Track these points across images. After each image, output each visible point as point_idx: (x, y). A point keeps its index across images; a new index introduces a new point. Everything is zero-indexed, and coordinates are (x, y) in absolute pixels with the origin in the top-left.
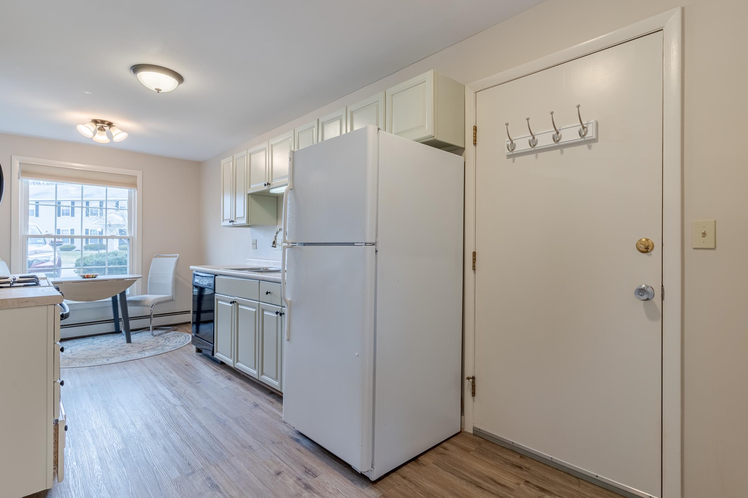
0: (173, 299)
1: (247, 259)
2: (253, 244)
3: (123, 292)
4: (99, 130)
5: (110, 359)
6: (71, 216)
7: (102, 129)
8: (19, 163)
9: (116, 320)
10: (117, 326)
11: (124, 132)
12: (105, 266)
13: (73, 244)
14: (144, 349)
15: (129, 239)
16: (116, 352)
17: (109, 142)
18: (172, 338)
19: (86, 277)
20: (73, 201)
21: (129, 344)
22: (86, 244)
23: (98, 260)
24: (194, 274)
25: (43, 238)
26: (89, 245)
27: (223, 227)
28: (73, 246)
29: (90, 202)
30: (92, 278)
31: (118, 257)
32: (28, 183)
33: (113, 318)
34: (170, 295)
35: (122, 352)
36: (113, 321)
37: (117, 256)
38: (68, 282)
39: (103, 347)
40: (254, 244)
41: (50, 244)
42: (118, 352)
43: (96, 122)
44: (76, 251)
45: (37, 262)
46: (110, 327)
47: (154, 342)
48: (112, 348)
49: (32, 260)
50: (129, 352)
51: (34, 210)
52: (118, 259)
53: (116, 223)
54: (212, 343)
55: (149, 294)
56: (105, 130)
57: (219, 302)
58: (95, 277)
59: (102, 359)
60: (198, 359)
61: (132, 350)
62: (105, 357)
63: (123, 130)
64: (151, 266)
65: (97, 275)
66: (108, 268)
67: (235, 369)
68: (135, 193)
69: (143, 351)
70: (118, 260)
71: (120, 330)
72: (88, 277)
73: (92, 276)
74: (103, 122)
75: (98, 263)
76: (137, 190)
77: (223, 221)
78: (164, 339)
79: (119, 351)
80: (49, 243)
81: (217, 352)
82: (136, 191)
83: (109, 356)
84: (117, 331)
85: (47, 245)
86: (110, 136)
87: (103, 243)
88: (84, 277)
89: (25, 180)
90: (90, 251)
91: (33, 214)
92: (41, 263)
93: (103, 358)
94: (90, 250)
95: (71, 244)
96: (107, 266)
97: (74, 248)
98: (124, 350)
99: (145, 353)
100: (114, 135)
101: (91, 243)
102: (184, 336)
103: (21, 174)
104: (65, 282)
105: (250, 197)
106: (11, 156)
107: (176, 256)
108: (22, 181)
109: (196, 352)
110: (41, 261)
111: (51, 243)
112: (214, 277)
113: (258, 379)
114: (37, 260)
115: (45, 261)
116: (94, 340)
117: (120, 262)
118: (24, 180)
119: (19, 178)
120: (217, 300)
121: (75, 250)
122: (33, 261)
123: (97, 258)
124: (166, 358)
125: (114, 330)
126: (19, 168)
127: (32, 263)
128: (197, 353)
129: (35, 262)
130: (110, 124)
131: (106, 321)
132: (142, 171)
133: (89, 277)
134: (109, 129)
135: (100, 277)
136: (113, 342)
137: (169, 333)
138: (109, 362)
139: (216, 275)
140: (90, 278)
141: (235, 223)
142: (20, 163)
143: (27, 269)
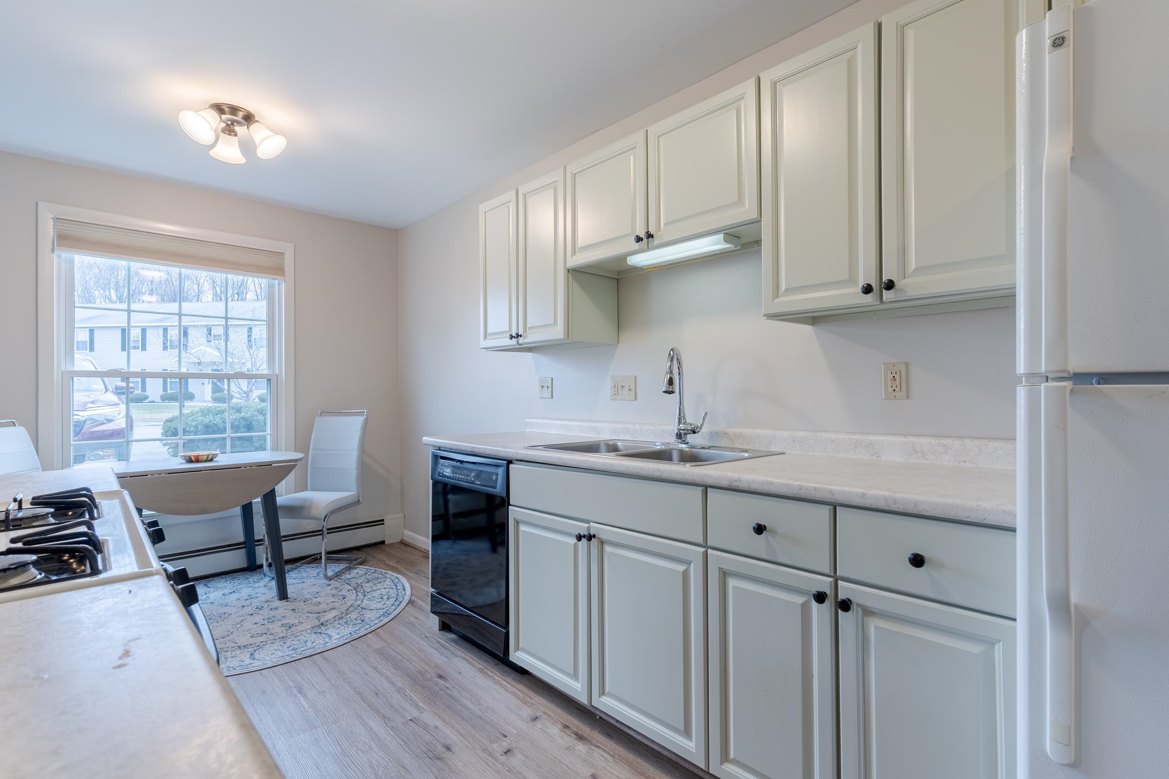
0: (359, 501)
1: (527, 420)
2: (543, 387)
3: (270, 492)
4: (225, 133)
5: (255, 651)
6: (142, 350)
7: (229, 130)
8: (52, 218)
9: (249, 544)
10: (251, 556)
11: (277, 134)
12: (225, 435)
13: (145, 392)
14: (323, 620)
15: (270, 380)
16: (262, 629)
17: (244, 162)
18: (368, 587)
19: (193, 460)
20: (144, 327)
21: (283, 603)
22: (163, 391)
23: (206, 421)
24: (437, 456)
25: (100, 378)
26: (169, 393)
27: (484, 350)
28: (144, 395)
29: (169, 328)
30: (206, 461)
31: (243, 414)
32: (71, 262)
33: (241, 539)
34: (353, 493)
35: (276, 628)
36: (244, 546)
37: (241, 413)
38: (159, 473)
39: (232, 612)
40: (545, 388)
41: (113, 392)
42: (268, 629)
43: (219, 108)
44: (149, 402)
45: (92, 423)
46: (237, 558)
47: (333, 596)
48: (251, 615)
49: (84, 419)
50: (293, 628)
51: (87, 341)
52: (244, 419)
53: (209, 359)
54: (504, 624)
55: (311, 490)
56: (236, 135)
57: (523, 528)
58: (211, 460)
59: (238, 652)
60: (457, 656)
61: (296, 621)
62: (244, 646)
63: (276, 132)
64: (313, 434)
65: (216, 455)
66: (232, 438)
67: (593, 710)
68: (281, 287)
69: (322, 624)
70: (244, 421)
71: (258, 563)
72: (198, 460)
73: (205, 458)
74: (234, 110)
75: (209, 428)
76: (285, 282)
77: (485, 337)
78: (352, 588)
79: (270, 626)
80: (111, 390)
81: (517, 648)
82: (282, 284)
83: (252, 641)
84: (252, 567)
85: (108, 393)
86: (248, 148)
87: (189, 390)
88: (190, 461)
89: (65, 254)
90: (170, 402)
91: (87, 347)
92: (98, 425)
93: (239, 647)
94: (169, 400)
95: (142, 392)
96: (229, 433)
97: (147, 397)
98: (280, 623)
99: (329, 632)
100: (257, 142)
101: (170, 390)
102: (388, 580)
103: (57, 244)
104: (153, 473)
105: (570, 277)
106: (37, 203)
107: (361, 414)
108: (60, 257)
109: (439, 630)
110: (98, 421)
111: (116, 389)
112: (505, 466)
113: (703, 767)
114: (92, 419)
115: (106, 422)
116: (210, 589)
117: (249, 425)
118: (63, 255)
119: (53, 251)
120: (517, 523)
121: (147, 401)
122: (85, 422)
123: (205, 417)
124: (380, 649)
125: (243, 564)
126: (54, 229)
127: (84, 424)
128: (441, 632)
129: (88, 422)
130: (249, 118)
131: (230, 546)
132: (293, 245)
133: (200, 459)
134: (248, 128)
135: (223, 460)
136: (250, 597)
137: (355, 571)
138: (257, 664)
139: (510, 462)
140: (202, 462)
141: (521, 340)
142: (56, 220)
143: (72, 442)
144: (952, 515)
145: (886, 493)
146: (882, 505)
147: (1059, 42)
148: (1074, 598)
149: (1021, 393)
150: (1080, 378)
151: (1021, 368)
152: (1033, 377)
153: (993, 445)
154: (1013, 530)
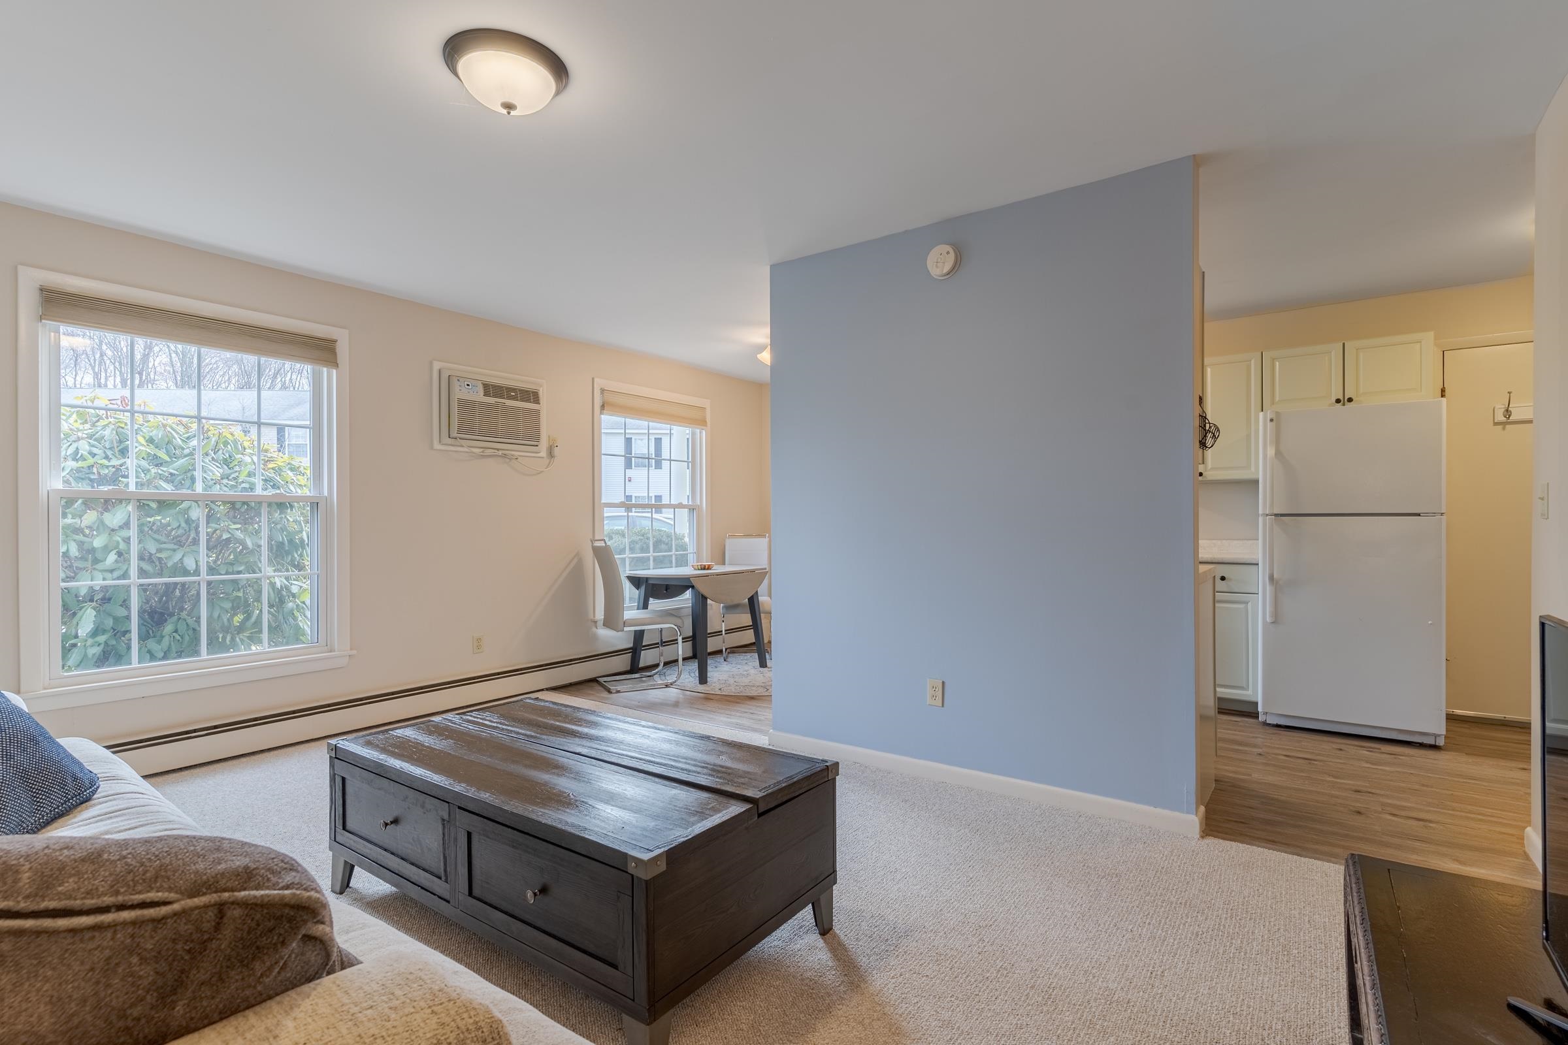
3: (756, 592)
8: (600, 389)
15: (693, 508)
68: (702, 435)
76: (706, 431)
82: (703, 432)
106: (593, 379)
126: (601, 397)
142: (602, 390)
144: (1235, 561)
145: (1211, 556)
146: (1209, 561)
147: (1272, 420)
148: (1275, 576)
149: (1261, 519)
150: (1276, 515)
151: (1261, 512)
152: (1262, 515)
153: (1235, 542)
154: (1258, 564)
